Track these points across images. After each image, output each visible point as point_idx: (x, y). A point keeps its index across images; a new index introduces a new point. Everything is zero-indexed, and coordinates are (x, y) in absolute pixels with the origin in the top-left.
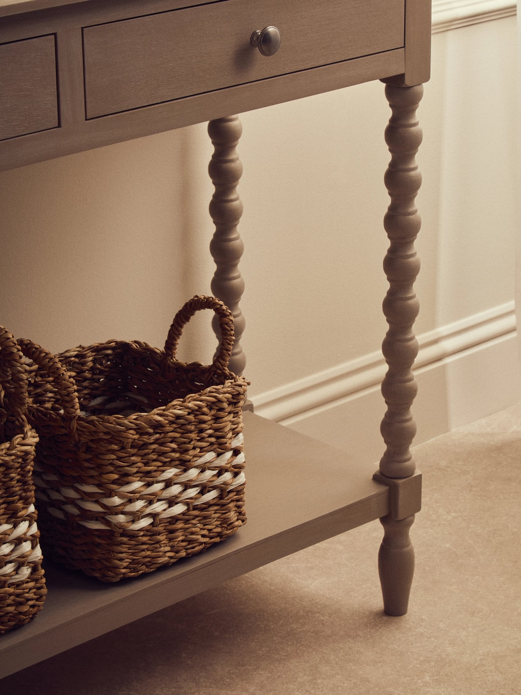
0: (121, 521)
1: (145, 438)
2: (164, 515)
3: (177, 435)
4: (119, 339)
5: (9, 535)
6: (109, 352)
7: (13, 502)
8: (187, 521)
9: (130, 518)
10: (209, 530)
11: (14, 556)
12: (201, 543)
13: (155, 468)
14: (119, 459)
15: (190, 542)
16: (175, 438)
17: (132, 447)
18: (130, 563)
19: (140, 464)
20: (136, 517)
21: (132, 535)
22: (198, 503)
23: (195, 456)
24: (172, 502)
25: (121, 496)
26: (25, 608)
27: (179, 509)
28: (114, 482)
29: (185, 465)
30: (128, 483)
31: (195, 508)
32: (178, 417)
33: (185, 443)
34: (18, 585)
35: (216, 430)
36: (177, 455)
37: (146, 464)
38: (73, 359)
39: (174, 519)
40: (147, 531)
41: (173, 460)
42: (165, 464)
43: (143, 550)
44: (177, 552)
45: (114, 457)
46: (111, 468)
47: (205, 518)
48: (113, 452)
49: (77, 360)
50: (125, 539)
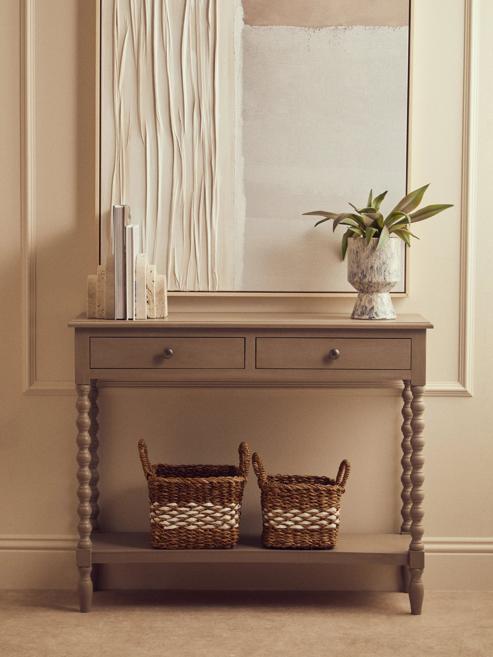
0: (272, 523)
1: (283, 493)
2: (292, 527)
3: (298, 497)
4: (327, 477)
5: (220, 510)
6: (322, 480)
7: (223, 499)
8: (303, 533)
9: (277, 524)
10: (314, 541)
11: (222, 519)
12: (308, 544)
13: (288, 507)
14: (273, 499)
15: (303, 542)
17: (278, 495)
18: (275, 541)
19: (281, 503)
20: (279, 523)
21: (276, 530)
22: (309, 528)
23: (307, 508)
24: (296, 523)
25: (273, 514)
26: (225, 540)
27: (299, 527)
28: (271, 507)
29: (303, 510)
30: (276, 509)
31: (308, 530)
32: (299, 490)
33: (302, 501)
34: (223, 530)
35: (319, 501)
36: (298, 505)
37: (285, 504)
38: (305, 479)
39: (296, 530)
40: (284, 530)
41: (296, 506)
42: (293, 507)
43: (282, 538)
44: (296, 544)
45: (271, 497)
46: (269, 501)
47: (312, 535)
48: (270, 495)
49: (307, 480)
50: (273, 530)
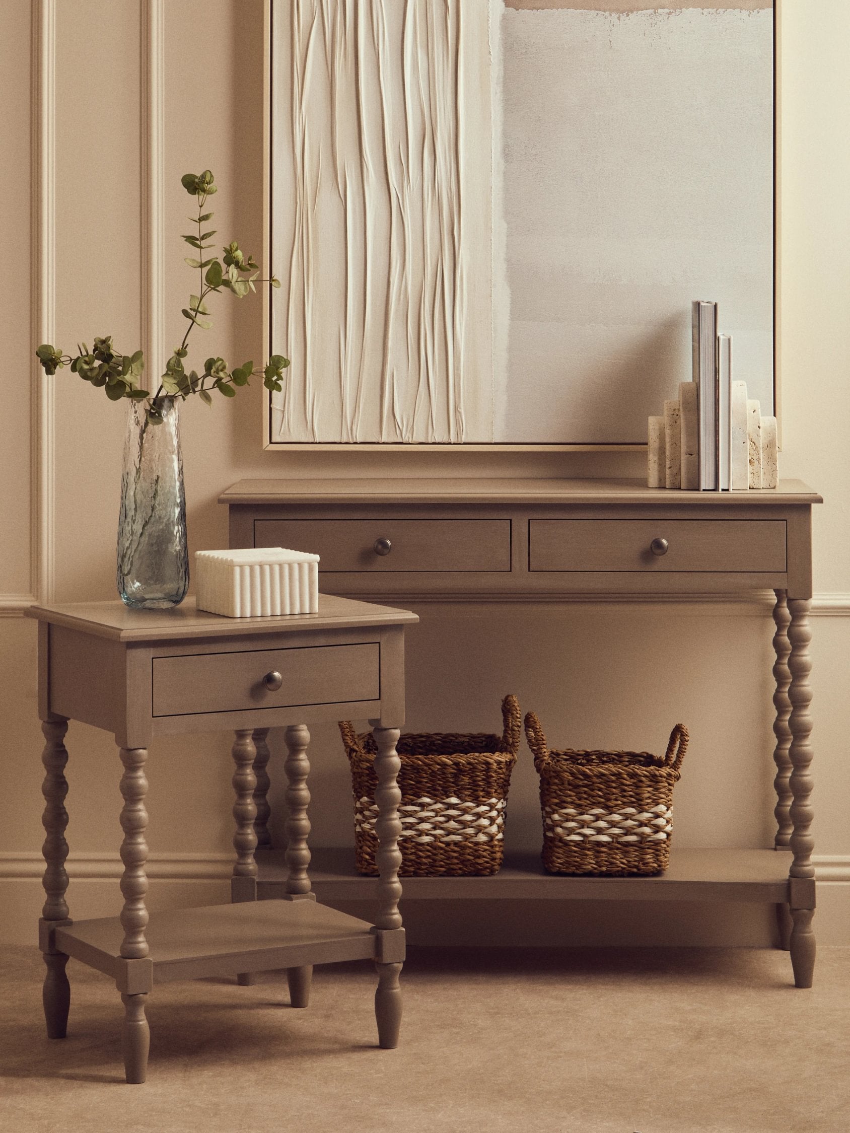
0: (559, 831)
1: (577, 781)
2: (593, 839)
3: (602, 786)
4: (650, 753)
5: (472, 809)
6: (642, 759)
7: (477, 791)
8: (611, 849)
9: (566, 832)
10: (629, 862)
11: (475, 824)
12: (619, 867)
13: (585, 804)
14: (560, 790)
15: (612, 863)
16: (602, 789)
17: (569, 784)
18: (565, 862)
19: (574, 798)
20: (571, 831)
21: (566, 844)
22: (621, 840)
23: (617, 805)
24: (600, 831)
25: (560, 816)
26: (480, 861)
27: (604, 838)
28: (556, 804)
29: (610, 810)
30: (565, 808)
31: (619, 843)
32: (603, 775)
33: (609, 794)
34: (477, 844)
35: (637, 794)
36: (603, 800)
37: (580, 799)
38: (613, 756)
39: (599, 844)
40: (578, 844)
41: (599, 803)
42: (594, 803)
43: (575, 857)
44: (600, 866)
45: (556, 788)
46: (554, 795)
47: (628, 852)
48: (555, 784)
49: (616, 758)
50: (560, 844)
